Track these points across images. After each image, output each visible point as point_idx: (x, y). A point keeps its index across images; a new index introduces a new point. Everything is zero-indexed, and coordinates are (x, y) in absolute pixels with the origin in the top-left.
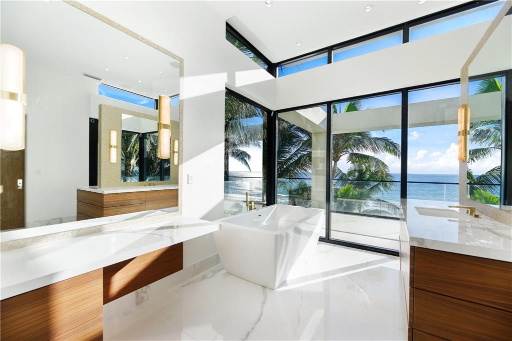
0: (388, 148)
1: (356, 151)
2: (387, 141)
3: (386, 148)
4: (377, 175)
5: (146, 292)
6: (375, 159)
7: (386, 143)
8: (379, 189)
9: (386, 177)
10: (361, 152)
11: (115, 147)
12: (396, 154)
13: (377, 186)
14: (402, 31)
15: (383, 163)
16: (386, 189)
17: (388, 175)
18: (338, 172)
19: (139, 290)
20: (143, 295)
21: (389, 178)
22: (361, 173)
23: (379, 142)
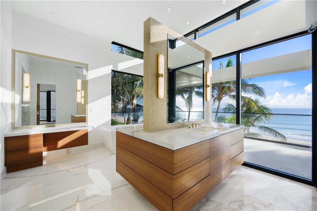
0: (255, 91)
2: (255, 86)
3: (253, 91)
5: (71, 150)
7: (253, 87)
8: (262, 119)
11: (83, 97)
13: (260, 116)
14: (236, 13)
16: (267, 119)
18: (232, 108)
19: (68, 148)
20: (70, 150)
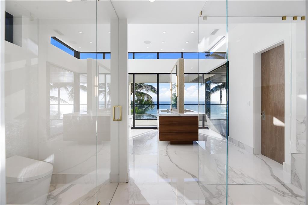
1: (139, 91)
2: (152, 87)
3: (151, 90)
4: (147, 102)
6: (147, 94)
9: (152, 103)
10: (141, 91)
12: (155, 93)
13: (148, 107)
15: (150, 97)
17: (152, 102)
21: (153, 103)
22: (141, 101)
23: (149, 87)
